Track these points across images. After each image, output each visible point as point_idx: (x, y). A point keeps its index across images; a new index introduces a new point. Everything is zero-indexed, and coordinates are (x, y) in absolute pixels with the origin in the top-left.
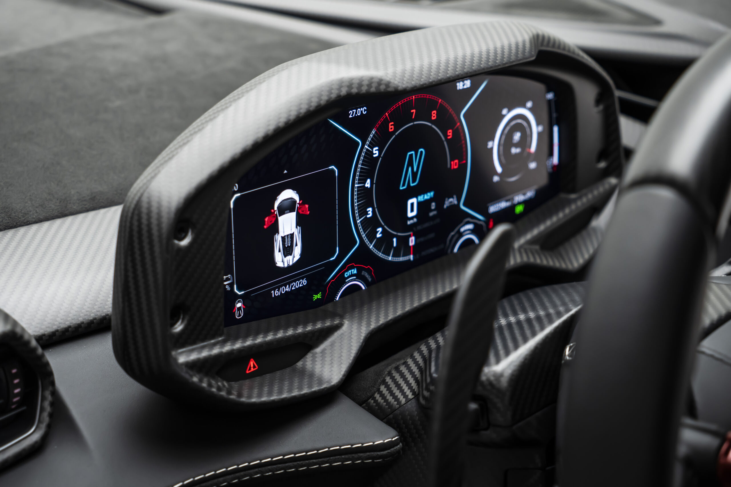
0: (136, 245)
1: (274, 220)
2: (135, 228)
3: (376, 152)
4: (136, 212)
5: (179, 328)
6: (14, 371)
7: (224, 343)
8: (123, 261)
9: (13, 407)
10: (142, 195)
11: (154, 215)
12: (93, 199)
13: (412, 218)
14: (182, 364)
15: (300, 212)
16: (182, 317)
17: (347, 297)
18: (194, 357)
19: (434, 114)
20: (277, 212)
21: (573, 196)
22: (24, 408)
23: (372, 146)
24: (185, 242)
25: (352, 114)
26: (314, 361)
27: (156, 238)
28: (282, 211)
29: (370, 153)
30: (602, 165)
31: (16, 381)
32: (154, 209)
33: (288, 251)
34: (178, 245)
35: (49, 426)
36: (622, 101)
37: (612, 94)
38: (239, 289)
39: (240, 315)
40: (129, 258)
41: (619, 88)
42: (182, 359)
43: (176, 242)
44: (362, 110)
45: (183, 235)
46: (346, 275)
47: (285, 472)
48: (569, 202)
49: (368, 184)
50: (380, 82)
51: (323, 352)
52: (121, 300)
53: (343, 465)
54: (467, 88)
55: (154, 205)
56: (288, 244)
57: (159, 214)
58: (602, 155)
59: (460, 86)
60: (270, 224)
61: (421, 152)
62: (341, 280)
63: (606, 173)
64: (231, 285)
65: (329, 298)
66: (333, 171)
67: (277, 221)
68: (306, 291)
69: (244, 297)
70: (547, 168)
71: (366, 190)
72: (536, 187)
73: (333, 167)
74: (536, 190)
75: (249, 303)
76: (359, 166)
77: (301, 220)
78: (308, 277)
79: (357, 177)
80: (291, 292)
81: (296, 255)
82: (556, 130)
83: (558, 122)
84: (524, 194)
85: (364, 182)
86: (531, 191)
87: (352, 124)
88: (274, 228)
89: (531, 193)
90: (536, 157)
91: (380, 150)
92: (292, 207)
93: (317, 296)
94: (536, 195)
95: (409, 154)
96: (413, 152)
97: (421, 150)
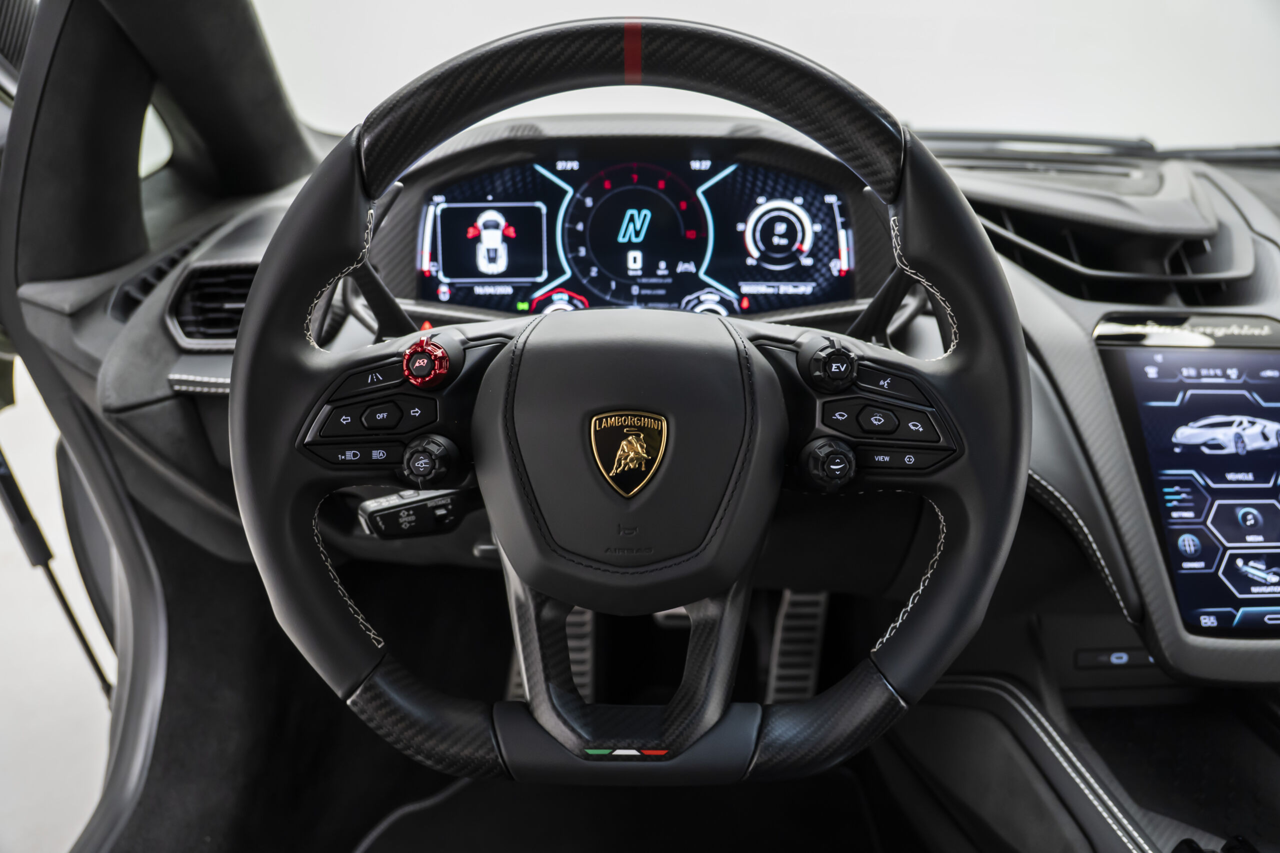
1: (477, 232)
3: (589, 202)
13: (635, 270)
15: (506, 232)
19: (662, 184)
20: (481, 227)
23: (585, 196)
25: (561, 165)
28: (486, 226)
29: (582, 201)
33: (492, 260)
38: (446, 275)
39: (444, 297)
44: (574, 165)
46: (555, 297)
49: (580, 227)
54: (705, 170)
56: (492, 255)
59: (696, 165)
60: (474, 234)
61: (645, 216)
62: (548, 300)
64: (437, 272)
66: (538, 210)
67: (480, 233)
68: (512, 299)
69: (450, 285)
70: (829, 270)
71: (578, 232)
72: (814, 284)
73: (539, 204)
74: (814, 288)
75: (454, 290)
76: (570, 210)
77: (506, 238)
78: (514, 288)
79: (568, 219)
80: (496, 296)
81: (501, 265)
82: (842, 234)
83: (845, 226)
84: (795, 287)
85: (576, 223)
86: (806, 286)
87: (564, 175)
88: (477, 239)
89: (806, 289)
90: (811, 254)
91: (594, 202)
92: (496, 226)
93: (523, 306)
94: (813, 294)
95: (630, 212)
96: (634, 212)
97: (646, 212)
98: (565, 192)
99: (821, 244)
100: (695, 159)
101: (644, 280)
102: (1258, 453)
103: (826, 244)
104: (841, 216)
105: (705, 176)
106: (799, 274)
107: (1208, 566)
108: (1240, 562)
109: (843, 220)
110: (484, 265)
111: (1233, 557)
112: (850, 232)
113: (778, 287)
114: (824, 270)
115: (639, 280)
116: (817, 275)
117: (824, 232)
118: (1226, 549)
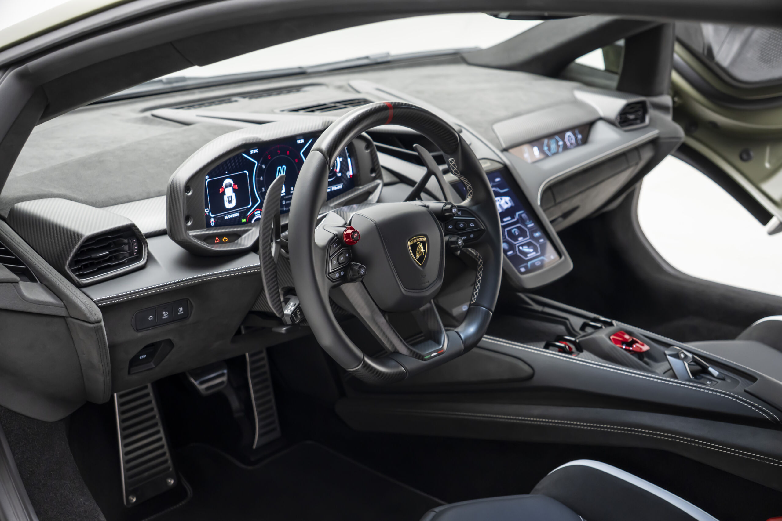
0: (173, 194)
1: (223, 190)
2: (172, 189)
3: (264, 166)
4: (172, 183)
5: (189, 224)
6: (134, 241)
7: (206, 231)
8: (169, 201)
9: (135, 254)
10: (173, 179)
11: (178, 186)
12: (159, 192)
13: (283, 193)
14: (191, 235)
15: (234, 188)
16: (190, 220)
17: (257, 222)
18: (195, 234)
19: (288, 153)
20: (224, 187)
21: (361, 187)
22: (138, 255)
23: (262, 164)
24: (190, 194)
25: (252, 152)
26: (241, 240)
27: (179, 192)
28: (226, 187)
29: (261, 167)
30: (373, 175)
31: (135, 244)
32: (178, 184)
33: (230, 202)
34: (187, 195)
35: (147, 260)
36: (377, 146)
37: (372, 145)
38: (212, 214)
39: (213, 224)
40: (171, 199)
41: (375, 141)
42: (191, 234)
43: (186, 194)
44: (256, 151)
45: (189, 191)
46: (256, 213)
47: (230, 276)
48: (358, 189)
49: (261, 179)
50: (257, 138)
51: (245, 237)
52: (169, 214)
53: (251, 272)
54: (303, 143)
55: (178, 182)
56: (230, 199)
57: (180, 185)
58: (373, 171)
59: (299, 142)
60: (222, 191)
61: (284, 168)
62: (253, 215)
63: (375, 179)
64: (209, 213)
65: (249, 221)
66: (246, 174)
67: (224, 190)
68: (239, 218)
69: (214, 218)
70: (347, 176)
71: (261, 180)
72: (342, 184)
73: (245, 172)
74: (343, 185)
75: (216, 220)
76: (257, 172)
77: (234, 191)
78: (239, 213)
79: (257, 176)
80: (233, 218)
81: (234, 204)
82: (349, 160)
83: (350, 157)
84: (337, 186)
85: (260, 178)
86: (340, 185)
87: (253, 156)
88: (224, 193)
89: (340, 186)
90: (340, 171)
91: (265, 166)
92: (230, 186)
93: (244, 220)
94: (343, 188)
95: (278, 168)
96: (280, 167)
97: (284, 166)
98: (255, 164)
99: (343, 166)
100: (298, 140)
101: (287, 197)
102: (507, 209)
103: (345, 165)
104: (348, 153)
105: (303, 145)
106: (337, 181)
107: (514, 252)
108: (521, 248)
109: (349, 154)
110: (228, 205)
111: (519, 247)
112: (352, 159)
113: (331, 188)
114: (345, 177)
115: (285, 198)
116: (343, 180)
117: (343, 160)
118: (515, 245)
